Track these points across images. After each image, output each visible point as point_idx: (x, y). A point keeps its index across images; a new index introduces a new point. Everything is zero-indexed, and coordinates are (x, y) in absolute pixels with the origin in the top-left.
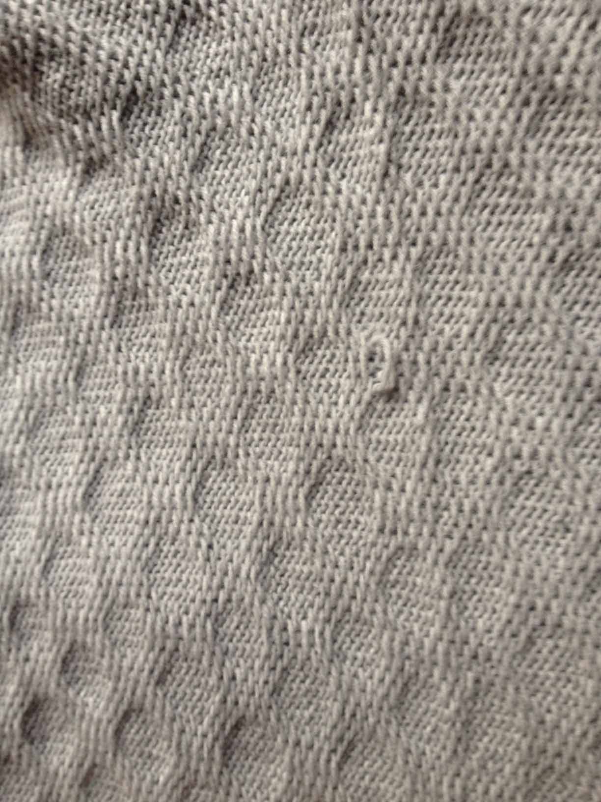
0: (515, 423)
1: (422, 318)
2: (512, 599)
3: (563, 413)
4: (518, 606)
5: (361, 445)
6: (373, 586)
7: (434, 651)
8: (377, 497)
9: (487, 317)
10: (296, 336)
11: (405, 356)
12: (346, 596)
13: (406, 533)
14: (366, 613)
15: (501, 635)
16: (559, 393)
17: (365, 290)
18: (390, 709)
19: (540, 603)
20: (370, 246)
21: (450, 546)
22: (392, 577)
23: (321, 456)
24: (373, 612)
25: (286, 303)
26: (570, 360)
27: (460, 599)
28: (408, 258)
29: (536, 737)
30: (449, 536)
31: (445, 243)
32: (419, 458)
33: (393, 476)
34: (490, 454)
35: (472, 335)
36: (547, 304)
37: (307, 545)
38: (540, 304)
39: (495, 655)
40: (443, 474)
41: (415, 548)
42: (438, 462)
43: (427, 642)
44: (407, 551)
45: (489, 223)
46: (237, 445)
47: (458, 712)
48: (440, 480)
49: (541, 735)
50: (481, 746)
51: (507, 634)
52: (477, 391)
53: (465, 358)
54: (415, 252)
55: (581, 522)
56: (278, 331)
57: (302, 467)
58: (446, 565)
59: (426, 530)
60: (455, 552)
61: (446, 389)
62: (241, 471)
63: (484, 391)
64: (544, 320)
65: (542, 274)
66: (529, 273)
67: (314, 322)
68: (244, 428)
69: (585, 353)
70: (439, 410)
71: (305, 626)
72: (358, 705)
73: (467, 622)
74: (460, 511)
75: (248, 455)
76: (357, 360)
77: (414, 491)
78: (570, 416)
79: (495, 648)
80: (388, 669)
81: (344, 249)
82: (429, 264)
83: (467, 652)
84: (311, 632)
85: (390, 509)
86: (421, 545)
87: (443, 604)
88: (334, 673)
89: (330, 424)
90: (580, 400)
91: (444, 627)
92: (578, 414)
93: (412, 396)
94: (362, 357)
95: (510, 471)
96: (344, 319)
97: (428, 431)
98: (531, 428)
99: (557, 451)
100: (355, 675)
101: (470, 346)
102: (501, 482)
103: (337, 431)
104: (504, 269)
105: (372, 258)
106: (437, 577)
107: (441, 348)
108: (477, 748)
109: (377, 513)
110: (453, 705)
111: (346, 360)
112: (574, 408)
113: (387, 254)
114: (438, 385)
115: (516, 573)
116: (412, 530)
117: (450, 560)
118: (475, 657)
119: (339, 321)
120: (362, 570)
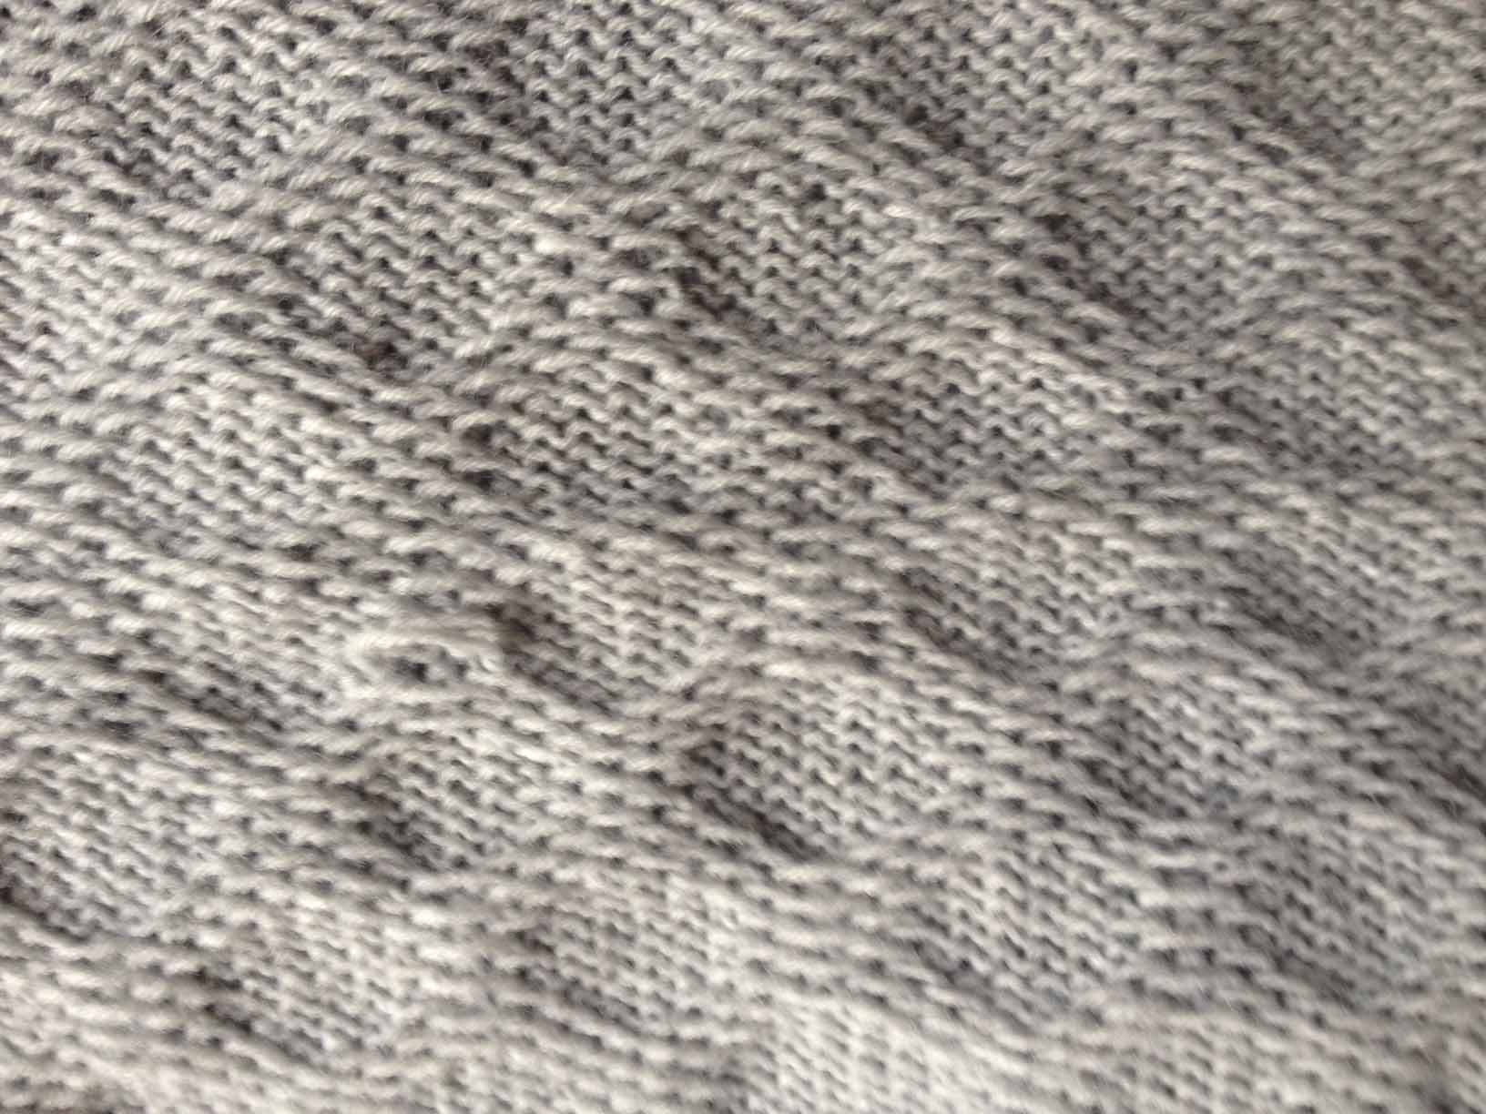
0: (556, 305)
1: (291, 539)
2: (1002, 335)
3: (523, 187)
4: (1018, 323)
5: (648, 707)
6: (1018, 694)
7: (1164, 543)
8: (783, 669)
9: (274, 366)
10: (365, 869)
11: (402, 585)
12: (1052, 769)
13: (870, 600)
14: (1090, 717)
15: (1096, 366)
16: (471, 195)
17: (231, 678)
18: (1337, 666)
19: (1005, 267)
20: (110, 664)
21: (889, 488)
22: (991, 644)
23: (683, 812)
24: (1086, 698)
25: (273, 893)
26: (384, 162)
27: (1019, 467)
28: (132, 567)
30: (865, 487)
31: (90, 466)
32: (672, 558)
33: (722, 624)
34: (647, 374)
35: (328, 408)
36: (233, 214)
37: (930, 869)
38: (234, 230)
39: (1151, 384)
40: (707, 496)
41: (904, 578)
42: (678, 507)
43: (1148, 558)
44: (920, 601)
45: (43, 356)
46: (673, 1040)
47: (1312, 488)
48: (727, 501)
51: (1092, 352)
52: (483, 399)
53: (392, 430)
54: (120, 549)
55: (794, 157)
56: (351, 917)
57: (718, 867)
58: (939, 498)
59: (858, 548)
60: (903, 475)
61: (483, 482)
62: (741, 1036)
63: (479, 381)
64: (276, 223)
65: (158, 224)
66: (155, 257)
67: (323, 819)
68: (625, 1018)
69: (359, 126)
70: (542, 503)
71: (1153, 896)
72: (1345, 755)
73: (1074, 454)
74: (796, 454)
75: (695, 1013)
76: (423, 711)
77: (761, 572)
78: (527, 169)
79: (1130, 384)
80: (1234, 669)
81: (123, 731)
82: (147, 511)
83: (1153, 457)
84: (1167, 877)
85: (810, 639)
86: (896, 563)
87: (1039, 511)
88: (1269, 818)
89: (598, 785)
90: (484, 144)
91: (1097, 508)
92: (523, 151)
93: (512, 573)
94: (413, 696)
95: (683, 325)
96: (311, 738)
97: (597, 532)
98: (566, 267)
99: (621, 205)
100: (1267, 760)
101: (358, 415)
102: (715, 348)
103: (614, 769)
104: (152, 318)
105: (140, 660)
106: (971, 522)
107: (370, 492)
109: (822, 673)
110: (1298, 501)
111: (426, 736)
112: (506, 158)
113: (127, 623)
114: (472, 503)
115: (936, 324)
116: (860, 584)
117: (922, 487)
118: (1162, 436)
119: (315, 752)
120: (979, 722)
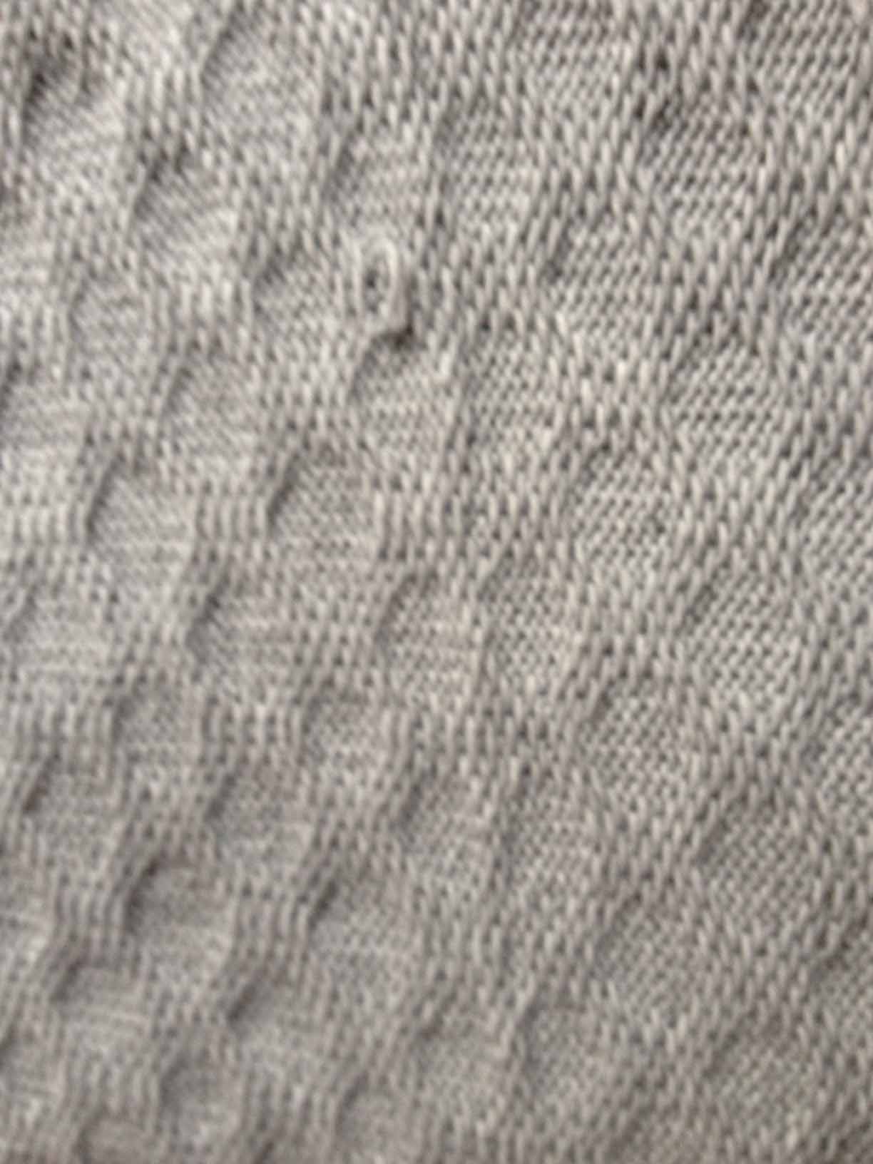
0: (587, 371)
1: (448, 213)
2: (579, 639)
3: (655, 352)
4: (586, 650)
5: (354, 420)
6: (368, 640)
7: (460, 731)
8: (379, 503)
9: (545, 207)
10: (253, 251)
11: (422, 277)
12: (327, 658)
13: (420, 553)
14: (358, 685)
15: (562, 696)
16: (649, 323)
17: (362, 172)
18: (391, 827)
19: (619, 642)
20: (367, 100)
21: (485, 567)
22: (397, 627)
23: (293, 442)
24: (368, 682)
25: (237, 197)
26: (666, 269)
27: (501, 647)
28: (426, 117)
29: (613, 849)
30: (486, 553)
31: (481, 91)
32: (442, 435)
33: (405, 466)
34: (549, 423)
35: (523, 238)
36: (633, 182)
37: (268, 587)
38: (623, 183)
39: (553, 728)
40: (478, 459)
41: (433, 575)
42: (471, 440)
43: (451, 721)
44: (421, 581)
45: (546, 60)
46: (161, 435)
47: (496, 820)
48: (474, 467)
49: (623, 847)
50: (532, 874)
51: (571, 693)
52: (531, 326)
53: (512, 275)
54: (436, 109)
55: (681, 514)
56: (223, 243)
57: (263, 463)
58: (480, 597)
59: (451, 547)
60: (493, 576)
61: (485, 326)
62: (165, 477)
63: (541, 324)
64: (628, 207)
65: (626, 136)
66: (606, 134)
67: (282, 226)
68: (172, 406)
69: (688, 255)
70: (473, 360)
71: (261, 711)
72: (341, 825)
73: (510, 681)
74: (503, 511)
75: (176, 448)
76: (348, 285)
77: (435, 488)
78: (666, 355)
79: (553, 717)
80: (389, 766)
81: (327, 106)
82: (458, 127)
83: (510, 726)
84: (271, 720)
85: (397, 521)
86: (443, 569)
87: (474, 658)
88: (306, 779)
89: (308, 392)
90: (680, 329)
91: (477, 691)
92: (677, 353)
93: (433, 340)
94: (357, 281)
95: (578, 446)
96: (328, 220)
97: (457, 391)
98: (609, 377)
99: (647, 412)
100: (340, 781)
101: (520, 255)
102: (565, 465)
103: (317, 400)
104: (569, 131)
105: (370, 118)
106: (467, 615)
107: (477, 260)
108: (525, 876)
109: (379, 527)
110: (489, 810)
111: (332, 286)
112: (672, 343)
113: (393, 113)
114: (472, 319)
115: (583, 599)
116: (430, 548)
117: (486, 589)
118: (523, 733)
119: (320, 221)
120: (352, 619)
